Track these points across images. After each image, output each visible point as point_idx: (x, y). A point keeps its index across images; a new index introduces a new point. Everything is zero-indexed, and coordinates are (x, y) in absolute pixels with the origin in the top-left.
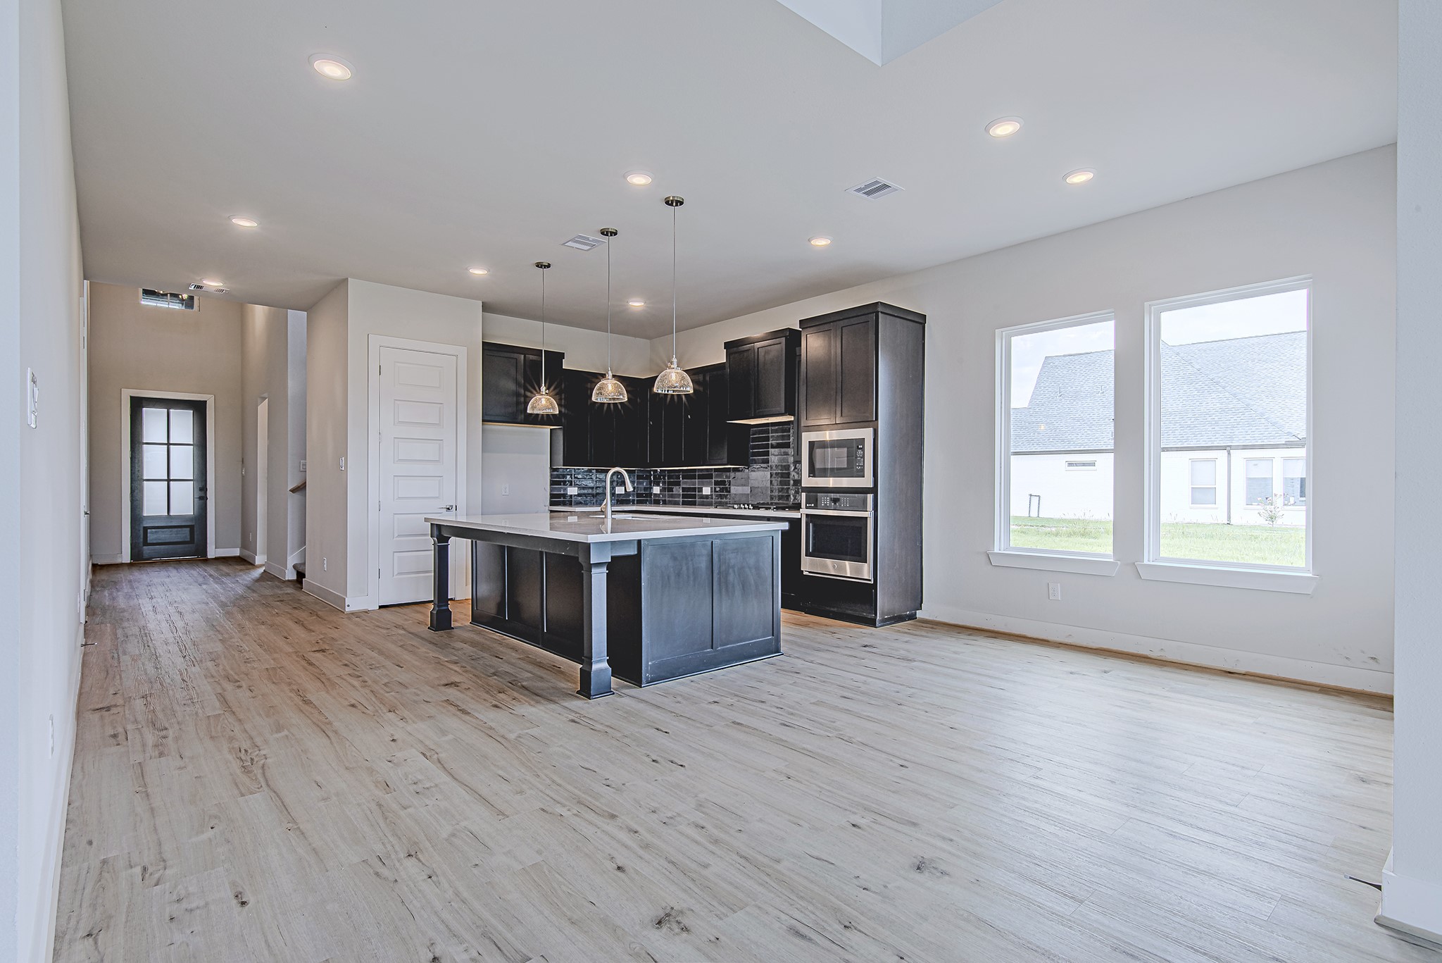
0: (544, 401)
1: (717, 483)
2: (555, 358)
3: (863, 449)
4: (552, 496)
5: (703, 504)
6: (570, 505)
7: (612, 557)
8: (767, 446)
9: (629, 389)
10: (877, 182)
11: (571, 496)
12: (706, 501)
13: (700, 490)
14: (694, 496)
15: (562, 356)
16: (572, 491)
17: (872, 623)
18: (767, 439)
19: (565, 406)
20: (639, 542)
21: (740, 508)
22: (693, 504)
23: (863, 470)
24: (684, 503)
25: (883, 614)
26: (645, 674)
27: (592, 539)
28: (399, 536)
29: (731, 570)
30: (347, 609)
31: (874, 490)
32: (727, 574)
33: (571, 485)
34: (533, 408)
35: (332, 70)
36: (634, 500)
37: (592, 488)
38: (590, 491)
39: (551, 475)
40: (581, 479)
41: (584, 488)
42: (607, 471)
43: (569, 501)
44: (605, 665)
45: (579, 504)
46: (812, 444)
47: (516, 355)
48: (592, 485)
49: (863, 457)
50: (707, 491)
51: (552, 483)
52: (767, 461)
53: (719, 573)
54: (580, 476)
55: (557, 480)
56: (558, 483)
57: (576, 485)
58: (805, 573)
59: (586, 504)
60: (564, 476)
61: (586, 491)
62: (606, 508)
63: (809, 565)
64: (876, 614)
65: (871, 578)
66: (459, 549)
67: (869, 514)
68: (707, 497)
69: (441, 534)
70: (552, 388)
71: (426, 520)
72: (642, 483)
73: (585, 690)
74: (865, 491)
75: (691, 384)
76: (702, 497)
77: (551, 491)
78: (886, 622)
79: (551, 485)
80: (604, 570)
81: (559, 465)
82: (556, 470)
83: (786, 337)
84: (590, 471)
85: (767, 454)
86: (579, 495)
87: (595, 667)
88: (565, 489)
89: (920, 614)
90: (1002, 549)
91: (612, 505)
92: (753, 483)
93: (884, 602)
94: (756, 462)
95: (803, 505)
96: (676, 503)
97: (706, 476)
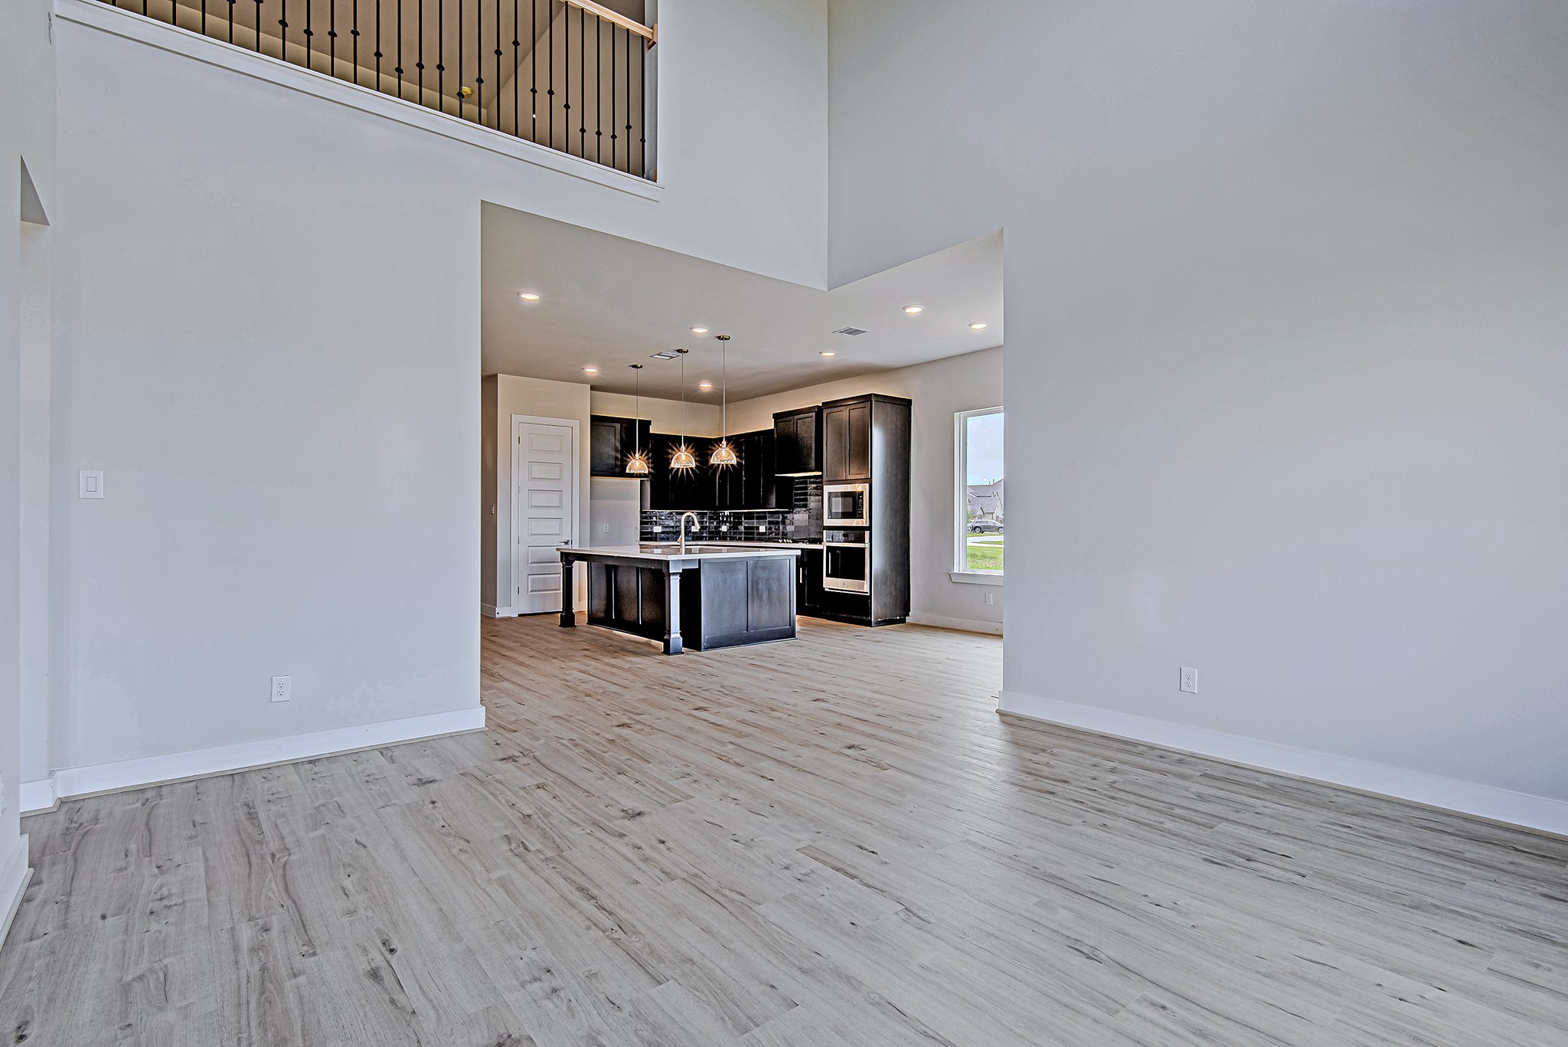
0: (638, 464)
1: (770, 523)
2: (645, 425)
3: (862, 499)
4: (642, 533)
5: (760, 540)
6: (656, 540)
7: (683, 570)
8: (806, 494)
9: (697, 459)
10: (850, 329)
11: (656, 533)
12: (762, 537)
13: (758, 528)
14: (753, 533)
15: (649, 423)
16: (657, 529)
17: (869, 624)
18: (806, 488)
19: (652, 468)
20: (700, 560)
21: (783, 542)
22: (752, 540)
23: (862, 514)
24: (746, 539)
25: (877, 618)
26: (703, 644)
27: (670, 558)
28: (531, 563)
29: (760, 581)
30: (497, 616)
31: (870, 528)
32: (758, 583)
33: (656, 524)
34: (630, 469)
35: (530, 297)
36: (706, 537)
37: (673, 527)
38: (671, 529)
39: (641, 517)
40: (665, 519)
41: (666, 527)
42: (683, 513)
43: (654, 537)
44: (679, 635)
45: (663, 539)
46: (830, 494)
47: (613, 424)
48: (672, 524)
49: (862, 505)
50: (762, 529)
51: (642, 523)
52: (805, 506)
53: (752, 582)
54: (663, 518)
55: (645, 520)
56: (647, 523)
57: (660, 524)
58: (826, 590)
59: (668, 539)
60: (651, 518)
61: (667, 530)
62: (681, 543)
63: (830, 584)
64: (871, 617)
65: (868, 591)
66: (580, 569)
67: (867, 546)
68: (763, 534)
69: (568, 558)
70: (643, 455)
71: (557, 549)
72: (713, 523)
73: (667, 651)
74: (864, 529)
75: (735, 458)
76: (759, 534)
77: (641, 529)
78: (879, 624)
79: (641, 524)
80: (678, 577)
81: (648, 508)
82: (646, 512)
83: (816, 412)
84: (671, 513)
85: (806, 500)
86: (662, 532)
87: (672, 636)
88: (652, 528)
89: (908, 619)
90: (961, 570)
91: (686, 541)
92: (796, 523)
93: (876, 609)
94: (798, 506)
95: (824, 540)
96: (740, 539)
97: (762, 517)
